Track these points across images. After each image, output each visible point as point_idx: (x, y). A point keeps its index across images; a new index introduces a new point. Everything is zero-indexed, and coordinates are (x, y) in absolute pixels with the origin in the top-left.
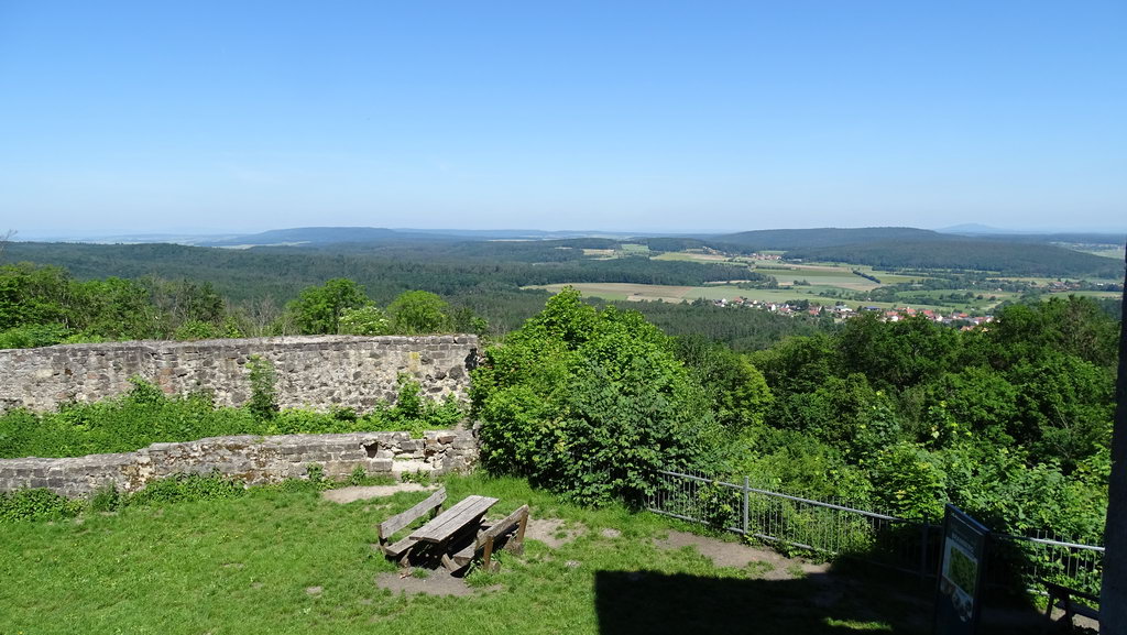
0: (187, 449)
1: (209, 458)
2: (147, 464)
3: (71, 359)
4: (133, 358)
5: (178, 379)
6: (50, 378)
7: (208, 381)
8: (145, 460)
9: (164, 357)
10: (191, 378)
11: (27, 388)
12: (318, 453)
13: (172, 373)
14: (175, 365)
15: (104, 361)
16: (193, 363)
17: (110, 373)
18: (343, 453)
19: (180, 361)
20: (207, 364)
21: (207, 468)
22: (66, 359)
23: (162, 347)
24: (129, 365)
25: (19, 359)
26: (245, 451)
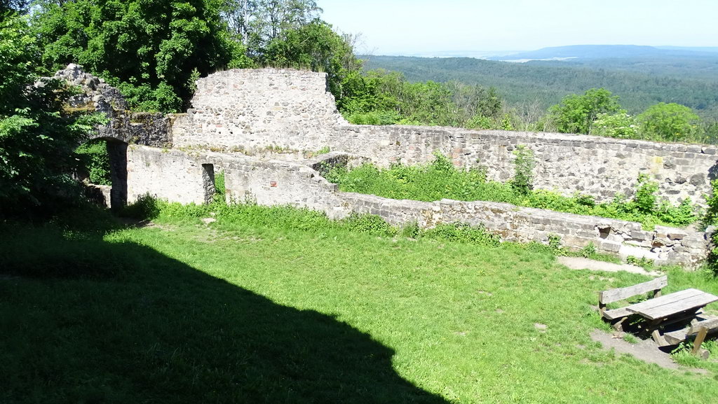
0: (465, 206)
1: (478, 215)
2: (438, 212)
3: (400, 135)
4: (438, 139)
5: (465, 157)
6: (388, 146)
7: (485, 161)
8: (437, 208)
9: (457, 140)
10: (473, 157)
11: (374, 151)
12: (559, 226)
13: (461, 152)
14: (464, 146)
15: (420, 139)
16: (476, 146)
17: (422, 147)
18: (580, 230)
19: (467, 144)
20: (486, 148)
21: (476, 222)
22: (398, 134)
23: (457, 132)
24: (434, 143)
25: (372, 132)
26: (504, 215)
